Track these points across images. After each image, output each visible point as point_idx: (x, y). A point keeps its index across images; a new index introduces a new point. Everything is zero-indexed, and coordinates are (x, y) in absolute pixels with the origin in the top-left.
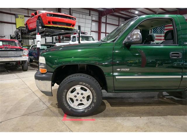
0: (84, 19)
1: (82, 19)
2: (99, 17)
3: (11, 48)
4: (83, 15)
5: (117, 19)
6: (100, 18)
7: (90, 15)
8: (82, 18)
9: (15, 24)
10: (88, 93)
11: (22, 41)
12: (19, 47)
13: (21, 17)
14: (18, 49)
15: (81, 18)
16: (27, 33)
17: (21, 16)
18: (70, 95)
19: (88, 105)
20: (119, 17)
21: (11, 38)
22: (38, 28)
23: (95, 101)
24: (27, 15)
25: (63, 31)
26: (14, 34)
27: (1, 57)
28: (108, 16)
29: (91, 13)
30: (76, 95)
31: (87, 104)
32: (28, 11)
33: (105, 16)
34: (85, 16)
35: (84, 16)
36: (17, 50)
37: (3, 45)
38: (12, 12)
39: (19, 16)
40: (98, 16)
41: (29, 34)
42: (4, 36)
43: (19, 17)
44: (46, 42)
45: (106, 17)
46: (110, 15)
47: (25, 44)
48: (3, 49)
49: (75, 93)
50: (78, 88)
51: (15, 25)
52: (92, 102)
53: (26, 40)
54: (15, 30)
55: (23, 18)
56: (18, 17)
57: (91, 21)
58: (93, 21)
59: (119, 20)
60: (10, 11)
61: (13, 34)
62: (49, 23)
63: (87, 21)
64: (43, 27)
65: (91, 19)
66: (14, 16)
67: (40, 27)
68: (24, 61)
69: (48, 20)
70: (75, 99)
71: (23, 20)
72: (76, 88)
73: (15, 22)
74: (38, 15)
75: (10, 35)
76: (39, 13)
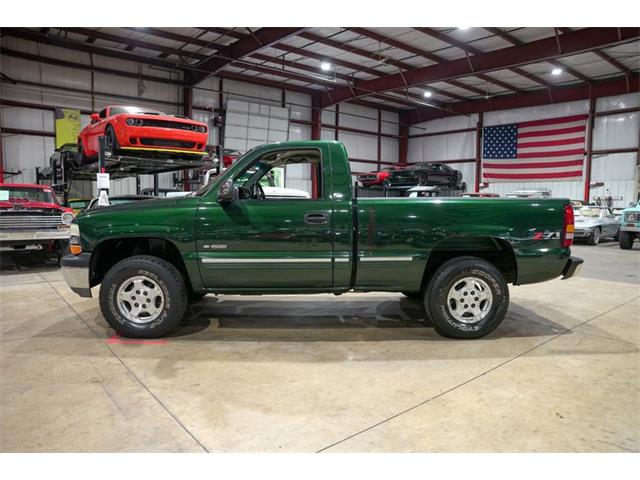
0: (264, 116)
1: (259, 118)
2: (313, 110)
3: (32, 208)
4: (262, 106)
5: (374, 113)
6: (315, 115)
7: (283, 106)
8: (259, 115)
9: (53, 135)
10: (157, 291)
11: (65, 186)
12: (53, 204)
13: (70, 117)
14: (51, 209)
15: (255, 115)
16: (82, 165)
17: (71, 111)
18: (123, 295)
19: (155, 317)
20: (379, 107)
21: (40, 176)
22: (103, 156)
23: (168, 306)
24: (90, 109)
25: (171, 161)
26: (48, 165)
27: (3, 229)
28: (344, 107)
29: (287, 101)
30: (135, 294)
31: (155, 312)
32: (93, 98)
33: (333, 108)
34: (268, 107)
35: (265, 109)
36: (47, 212)
37: (11, 200)
38: (46, 103)
39: (67, 113)
40: (310, 109)
41: (87, 169)
42: (20, 172)
43: (67, 115)
44: (138, 188)
45: (337, 109)
46: (349, 102)
47: (81, 195)
48: (9, 210)
49: (132, 292)
50: (138, 281)
51: (52, 139)
52: (165, 308)
53: (85, 182)
54: (51, 152)
55: (76, 118)
56: (62, 116)
57: (287, 122)
58: (292, 121)
59: (380, 117)
60: (42, 100)
61: (45, 165)
62: (133, 141)
63: (275, 123)
64: (117, 152)
65: (286, 116)
66: (51, 114)
67: (109, 154)
68: (63, 240)
69: (129, 134)
70: (132, 303)
71: (77, 123)
72: (135, 282)
73: (52, 131)
74: (108, 118)
75: (37, 169)
76: (110, 115)
